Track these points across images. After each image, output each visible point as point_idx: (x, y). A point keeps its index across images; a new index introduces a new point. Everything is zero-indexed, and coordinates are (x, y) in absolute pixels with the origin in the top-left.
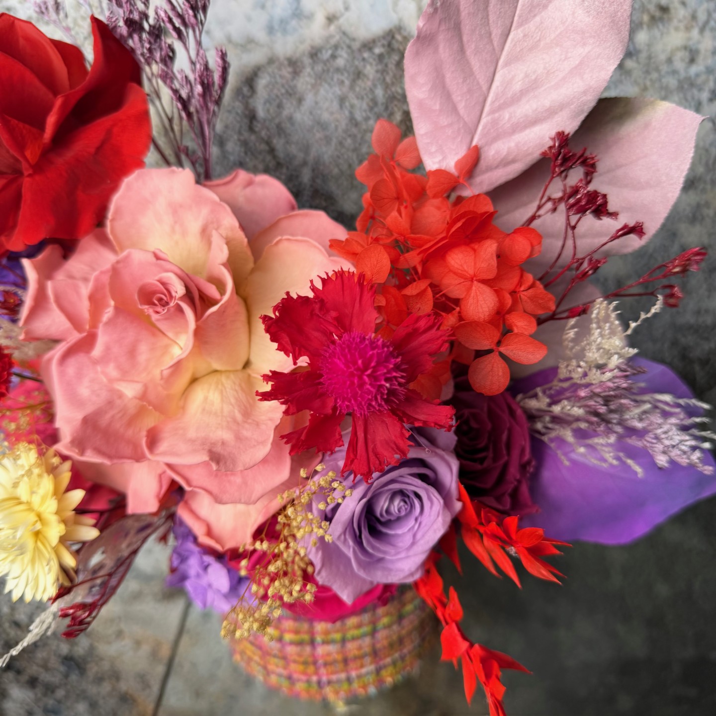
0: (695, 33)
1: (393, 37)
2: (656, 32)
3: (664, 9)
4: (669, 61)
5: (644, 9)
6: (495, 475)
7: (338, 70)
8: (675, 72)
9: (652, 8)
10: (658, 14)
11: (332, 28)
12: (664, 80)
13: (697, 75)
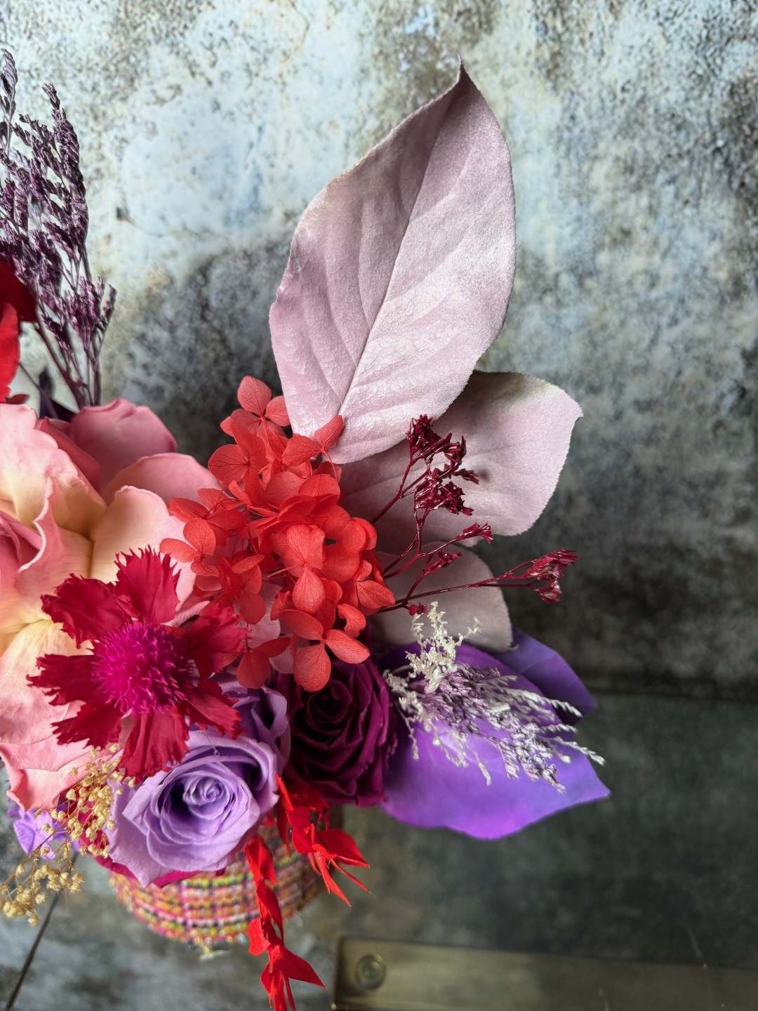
0: (656, 258)
2: (617, 255)
3: (627, 233)
4: (630, 283)
5: (605, 231)
6: (348, 754)
8: (635, 295)
9: (614, 230)
10: (619, 237)
12: (624, 302)
13: (657, 300)
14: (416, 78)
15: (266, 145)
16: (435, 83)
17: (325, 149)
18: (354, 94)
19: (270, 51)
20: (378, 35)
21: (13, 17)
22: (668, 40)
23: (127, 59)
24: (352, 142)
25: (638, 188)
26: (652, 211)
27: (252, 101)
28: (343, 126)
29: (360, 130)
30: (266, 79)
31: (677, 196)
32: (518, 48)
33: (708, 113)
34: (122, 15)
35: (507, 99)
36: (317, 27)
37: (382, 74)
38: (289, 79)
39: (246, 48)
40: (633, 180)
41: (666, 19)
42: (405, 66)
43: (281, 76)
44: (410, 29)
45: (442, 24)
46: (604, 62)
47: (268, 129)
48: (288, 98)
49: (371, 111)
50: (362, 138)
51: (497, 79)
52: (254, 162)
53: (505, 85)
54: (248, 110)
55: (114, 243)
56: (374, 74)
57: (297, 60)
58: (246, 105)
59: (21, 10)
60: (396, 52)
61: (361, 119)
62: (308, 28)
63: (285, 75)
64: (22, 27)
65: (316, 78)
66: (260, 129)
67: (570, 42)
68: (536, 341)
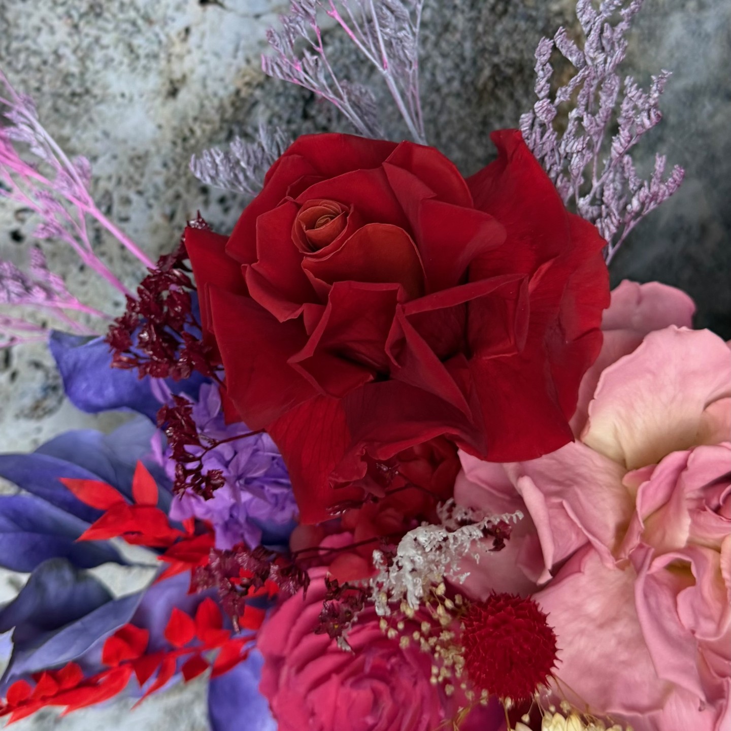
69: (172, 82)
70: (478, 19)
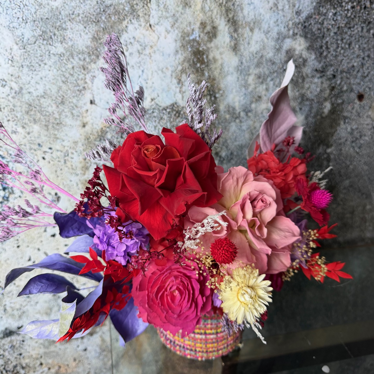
1: (174, 106)
2: (258, 104)
3: (260, 97)
4: (262, 113)
5: (253, 97)
7: (155, 117)
9: (256, 97)
10: (258, 98)
11: (153, 102)
14: (194, 53)
15: (145, 76)
16: (199, 54)
17: (165, 77)
18: (174, 58)
19: (146, 46)
20: (181, 40)
21: (56, 37)
22: (268, 39)
23: (97, 50)
24: (173, 74)
25: (262, 83)
26: (267, 90)
27: (140, 62)
28: (170, 69)
29: (176, 70)
30: (145, 55)
31: (274, 84)
32: (224, 43)
33: (281, 59)
34: (96, 36)
35: (222, 58)
36: (162, 38)
37: (183, 52)
38: (152, 55)
39: (138, 45)
40: (261, 80)
41: (267, 33)
42: (190, 49)
43: (150, 54)
44: (191, 38)
45: (201, 36)
46: (250, 46)
47: (145, 71)
48: (152, 61)
49: (179, 64)
50: (177, 73)
51: (218, 52)
52: (140, 82)
53: (221, 54)
54: (139, 65)
55: (89, 113)
56: (180, 52)
57: (155, 48)
58: (138, 63)
59: (59, 35)
60: (187, 45)
61: (176, 67)
62: (159, 38)
63: (151, 53)
64: (59, 40)
65: (161, 54)
66: (143, 71)
67: (239, 40)
68: (235, 135)
69: (84, 123)
70: (171, 117)
